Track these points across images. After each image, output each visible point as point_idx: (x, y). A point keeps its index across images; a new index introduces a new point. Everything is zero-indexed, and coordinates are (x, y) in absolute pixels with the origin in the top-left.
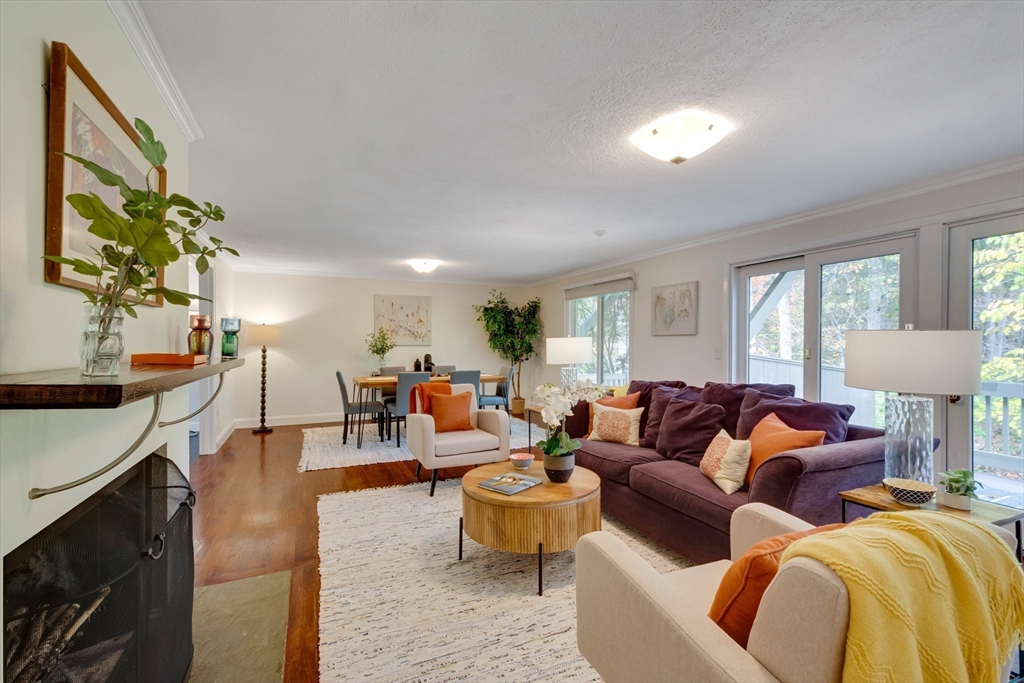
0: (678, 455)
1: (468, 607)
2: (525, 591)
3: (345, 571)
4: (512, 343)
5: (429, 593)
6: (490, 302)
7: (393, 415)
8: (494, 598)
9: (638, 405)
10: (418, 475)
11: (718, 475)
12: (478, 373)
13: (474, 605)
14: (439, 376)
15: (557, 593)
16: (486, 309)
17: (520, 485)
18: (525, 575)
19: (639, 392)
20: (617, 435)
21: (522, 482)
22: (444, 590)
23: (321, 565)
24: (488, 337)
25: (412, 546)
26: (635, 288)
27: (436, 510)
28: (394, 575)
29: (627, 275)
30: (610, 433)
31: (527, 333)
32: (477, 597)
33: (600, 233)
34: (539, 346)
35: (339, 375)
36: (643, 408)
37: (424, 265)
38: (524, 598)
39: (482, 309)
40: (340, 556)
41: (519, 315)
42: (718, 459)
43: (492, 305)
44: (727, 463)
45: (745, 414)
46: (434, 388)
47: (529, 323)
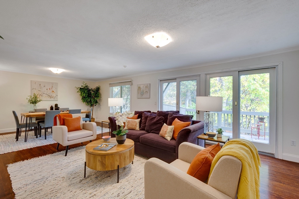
0: (152, 131)
1: (93, 194)
2: (112, 183)
3: (30, 195)
4: (91, 100)
5: (75, 194)
6: (82, 86)
7: (42, 127)
8: (102, 189)
9: (138, 118)
10: (57, 149)
11: (166, 136)
12: (80, 110)
13: (95, 193)
14: (63, 111)
15: (124, 181)
16: (81, 88)
17: (109, 147)
18: (111, 177)
19: (138, 114)
20: (133, 127)
21: (109, 146)
22: (81, 191)
23: (16, 196)
24: (81, 98)
25: (62, 177)
26: (132, 84)
27: (69, 161)
28: (56, 191)
29: (130, 80)
30: (131, 127)
31: (96, 97)
32: (95, 190)
33: (125, 67)
34: (100, 101)
35: (14, 112)
36: (140, 119)
37: (57, 71)
38: (113, 185)
39: (79, 88)
40: (26, 189)
41: (93, 91)
42: (166, 132)
43: (83, 87)
44: (168, 132)
45: (169, 119)
46: (65, 116)
47: (96, 94)
